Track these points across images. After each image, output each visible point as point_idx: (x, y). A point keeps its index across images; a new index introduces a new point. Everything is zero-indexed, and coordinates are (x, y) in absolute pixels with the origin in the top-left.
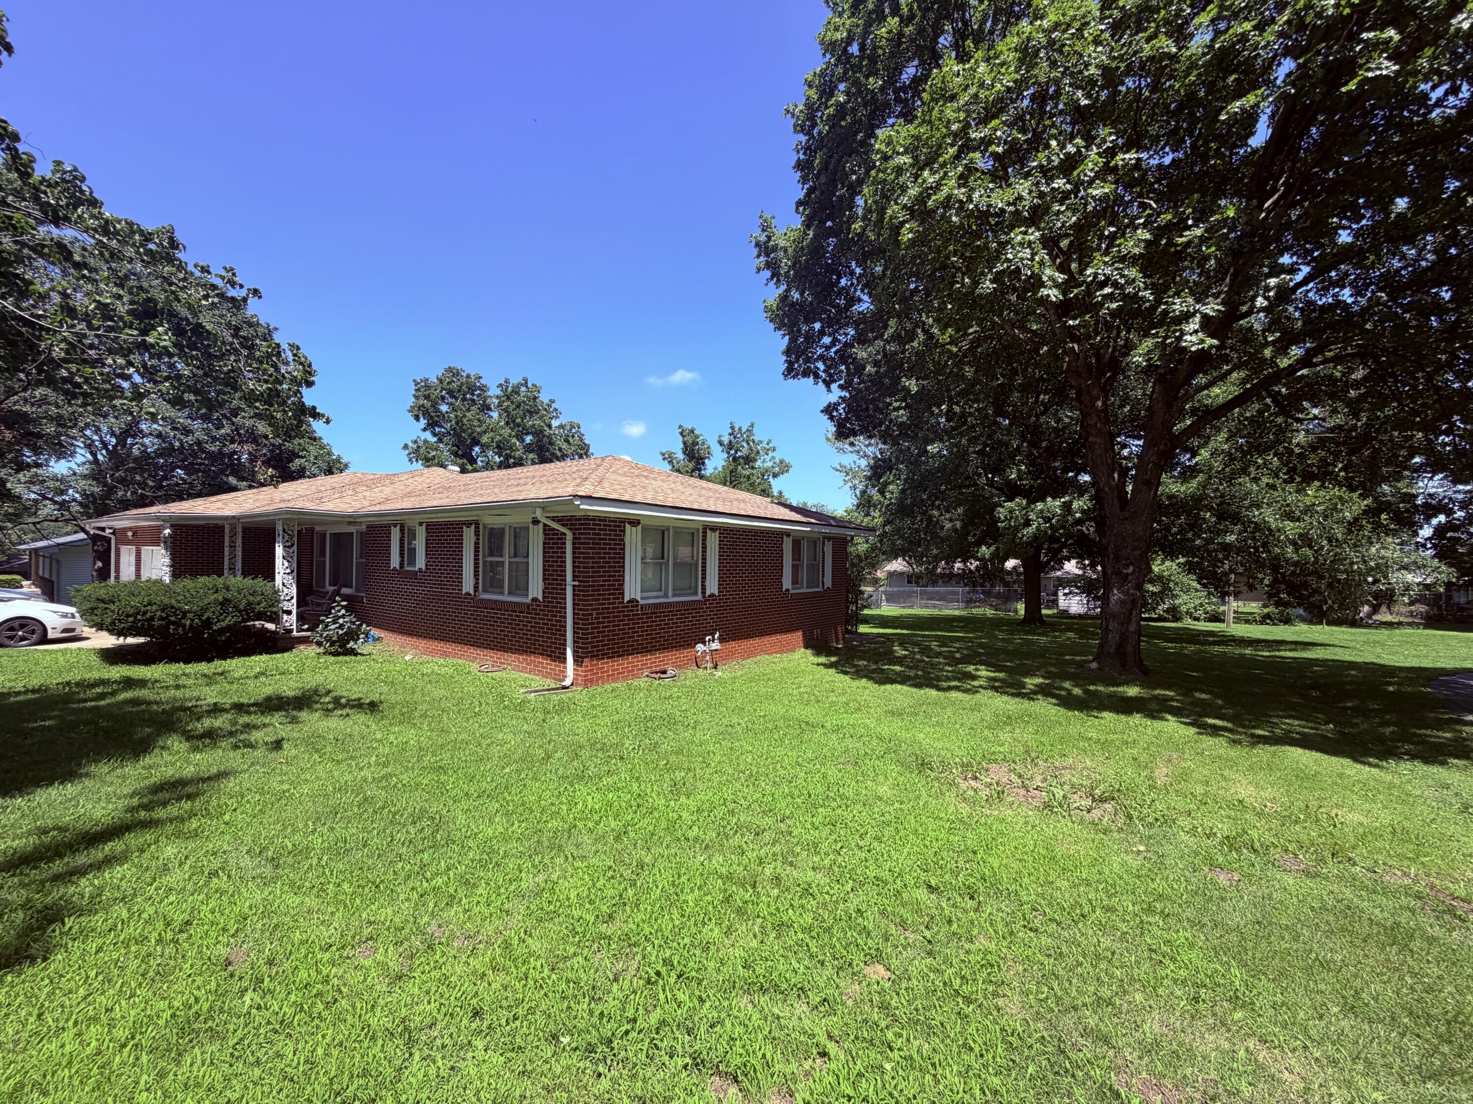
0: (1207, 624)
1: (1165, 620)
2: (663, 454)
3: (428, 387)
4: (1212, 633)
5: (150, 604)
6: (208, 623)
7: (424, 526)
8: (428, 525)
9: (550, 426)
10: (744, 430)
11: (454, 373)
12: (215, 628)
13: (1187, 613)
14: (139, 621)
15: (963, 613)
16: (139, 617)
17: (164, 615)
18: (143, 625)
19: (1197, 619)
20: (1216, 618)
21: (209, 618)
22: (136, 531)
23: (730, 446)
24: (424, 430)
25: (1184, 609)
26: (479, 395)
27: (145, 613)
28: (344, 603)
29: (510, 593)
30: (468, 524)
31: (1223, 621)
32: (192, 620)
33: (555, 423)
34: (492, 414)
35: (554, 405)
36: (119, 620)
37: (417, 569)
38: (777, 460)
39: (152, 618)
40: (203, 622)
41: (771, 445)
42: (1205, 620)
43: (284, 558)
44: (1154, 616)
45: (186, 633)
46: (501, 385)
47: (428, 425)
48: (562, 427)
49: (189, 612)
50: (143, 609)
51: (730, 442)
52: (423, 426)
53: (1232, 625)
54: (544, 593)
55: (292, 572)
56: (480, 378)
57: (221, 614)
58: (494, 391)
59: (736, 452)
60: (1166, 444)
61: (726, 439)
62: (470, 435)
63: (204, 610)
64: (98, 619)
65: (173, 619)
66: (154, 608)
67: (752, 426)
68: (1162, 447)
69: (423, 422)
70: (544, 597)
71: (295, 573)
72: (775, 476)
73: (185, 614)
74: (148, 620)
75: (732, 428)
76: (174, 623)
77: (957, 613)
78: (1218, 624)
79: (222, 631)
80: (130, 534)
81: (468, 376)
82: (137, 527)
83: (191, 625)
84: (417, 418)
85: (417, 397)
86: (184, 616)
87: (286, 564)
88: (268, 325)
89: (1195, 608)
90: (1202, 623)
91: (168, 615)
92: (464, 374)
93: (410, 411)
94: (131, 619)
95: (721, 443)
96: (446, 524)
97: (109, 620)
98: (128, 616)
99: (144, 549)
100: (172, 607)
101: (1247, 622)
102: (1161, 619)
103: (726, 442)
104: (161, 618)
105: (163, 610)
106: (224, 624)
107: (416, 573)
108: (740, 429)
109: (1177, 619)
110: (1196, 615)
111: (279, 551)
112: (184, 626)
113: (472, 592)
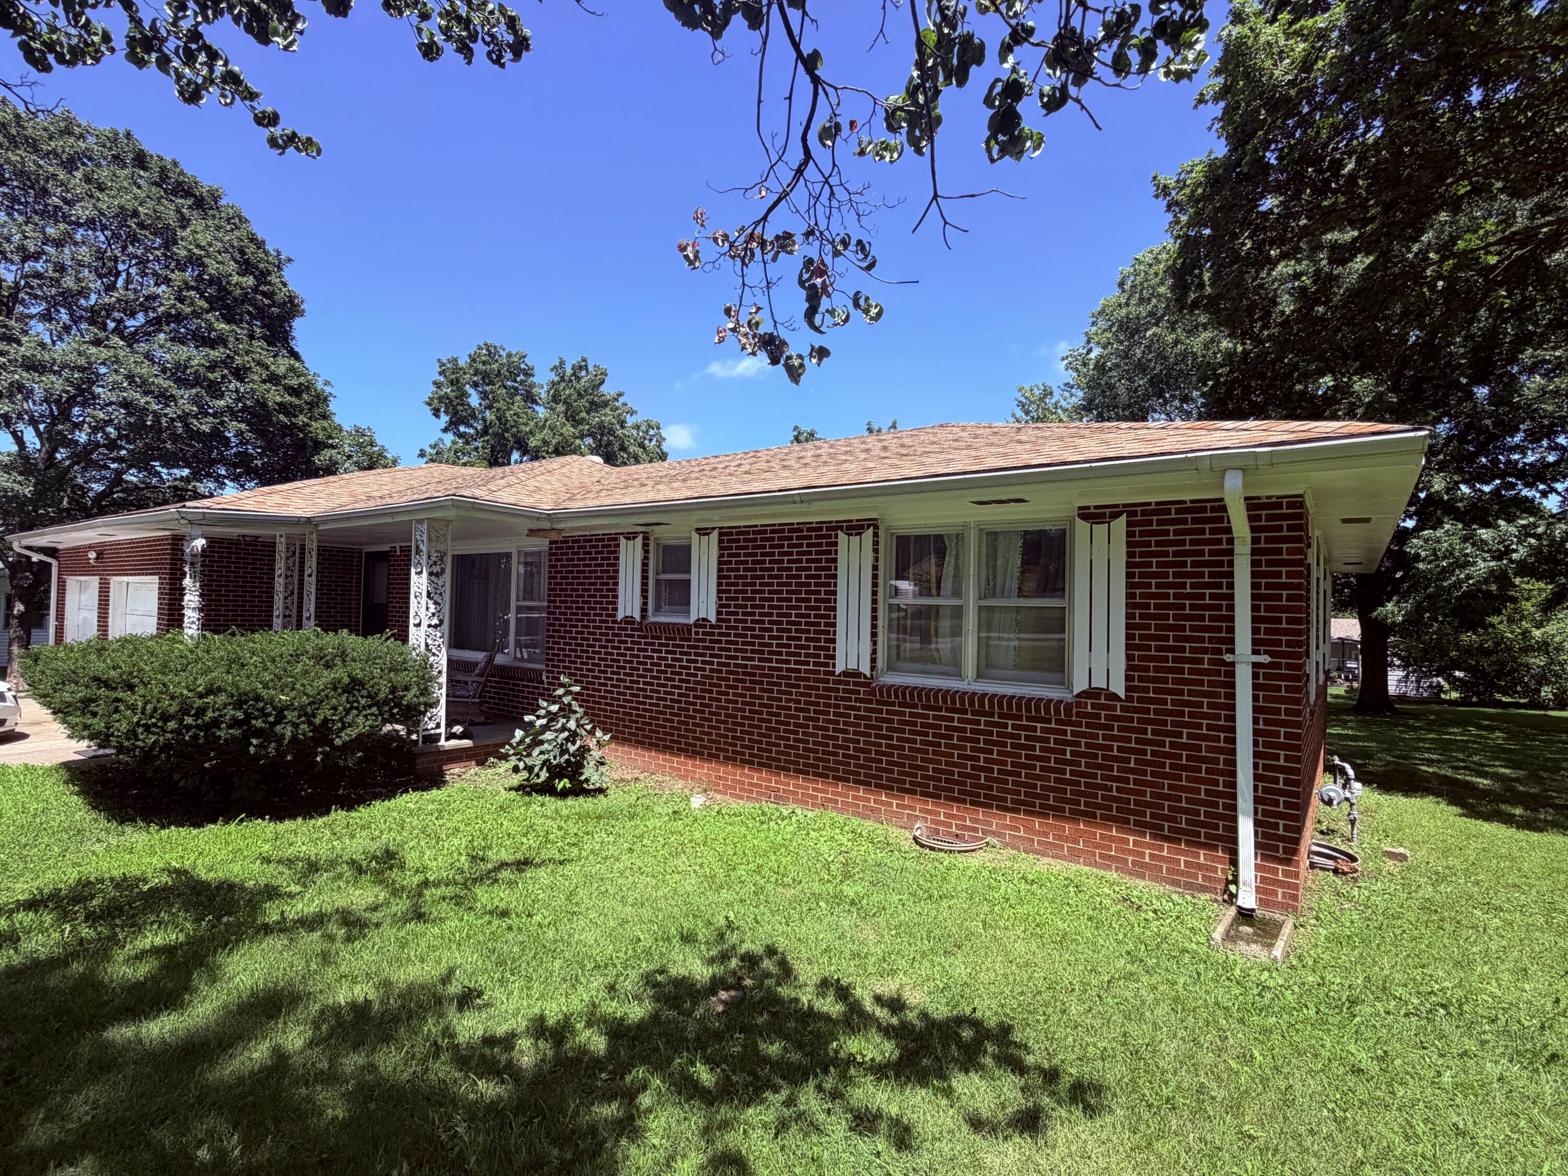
3: (457, 369)
5: (210, 691)
6: (323, 732)
7: (715, 535)
8: (724, 534)
9: (622, 424)
11: (492, 352)
12: (338, 742)
14: (188, 728)
16: (189, 720)
17: (240, 715)
18: (195, 737)
21: (326, 721)
22: (102, 551)
24: (445, 430)
26: (522, 382)
27: (201, 711)
28: (576, 689)
29: (980, 675)
30: (855, 528)
32: (296, 726)
33: (630, 421)
34: (537, 408)
35: (621, 400)
36: (147, 728)
37: (692, 619)
39: (216, 723)
40: (315, 729)
43: (429, 595)
45: (280, 754)
46: (555, 368)
47: (451, 423)
48: (637, 427)
49: (288, 707)
50: (198, 703)
52: (443, 426)
54: (1128, 678)
55: (441, 622)
56: (526, 357)
57: (348, 712)
58: (543, 378)
62: (514, 435)
63: (317, 703)
64: (98, 724)
65: (258, 723)
66: (222, 698)
69: (445, 419)
70: (1128, 689)
71: (446, 626)
73: (280, 712)
74: (207, 727)
76: (258, 733)
79: (347, 747)
80: (92, 555)
81: (510, 356)
82: (103, 544)
83: (294, 738)
84: (436, 413)
85: (438, 384)
86: (280, 718)
87: (432, 608)
88: (279, 253)
91: (248, 717)
92: (504, 354)
93: (429, 404)
94: (172, 725)
96: (778, 529)
97: (124, 727)
98: (166, 718)
99: (115, 581)
100: (258, 698)
104: (235, 723)
105: (239, 705)
106: (352, 733)
107: (688, 627)
111: (419, 582)
112: (281, 738)
113: (865, 669)
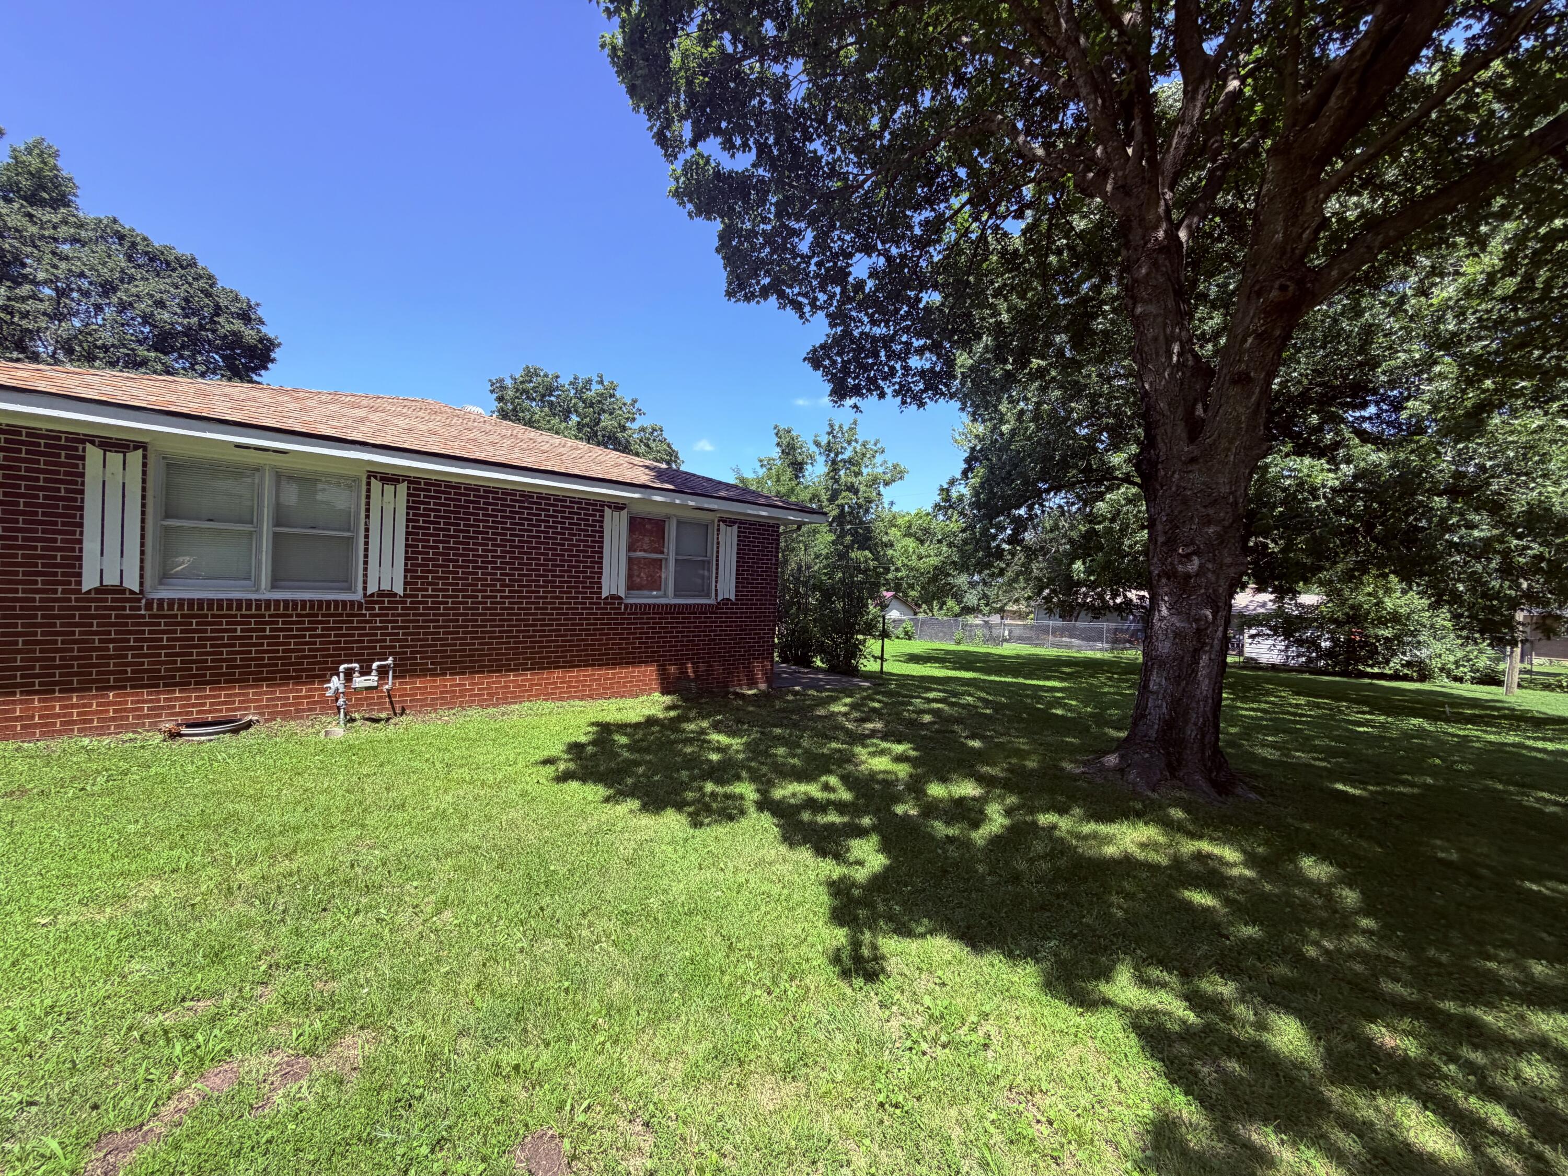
0: (1475, 687)
1: (1405, 678)
2: (761, 461)
3: (503, 387)
4: (1474, 703)
10: (845, 428)
13: (1442, 670)
15: (1107, 656)
19: (1459, 680)
20: (1492, 679)
23: (829, 448)
25: (1436, 664)
31: (1499, 683)
38: (890, 465)
41: (879, 446)
42: (1474, 681)
44: (1387, 671)
48: (643, 429)
51: (829, 443)
53: (1517, 691)
56: (557, 377)
59: (837, 455)
60: (1283, 288)
61: (824, 440)
67: (855, 423)
68: (1274, 293)
72: (887, 484)
75: (831, 426)
77: (1099, 655)
78: (1493, 688)
81: (546, 375)
89: (1456, 662)
90: (1468, 685)
95: (818, 444)
101: (1547, 687)
102: (1396, 677)
103: (824, 442)
108: (841, 427)
109: (1423, 678)
110: (1458, 673)
